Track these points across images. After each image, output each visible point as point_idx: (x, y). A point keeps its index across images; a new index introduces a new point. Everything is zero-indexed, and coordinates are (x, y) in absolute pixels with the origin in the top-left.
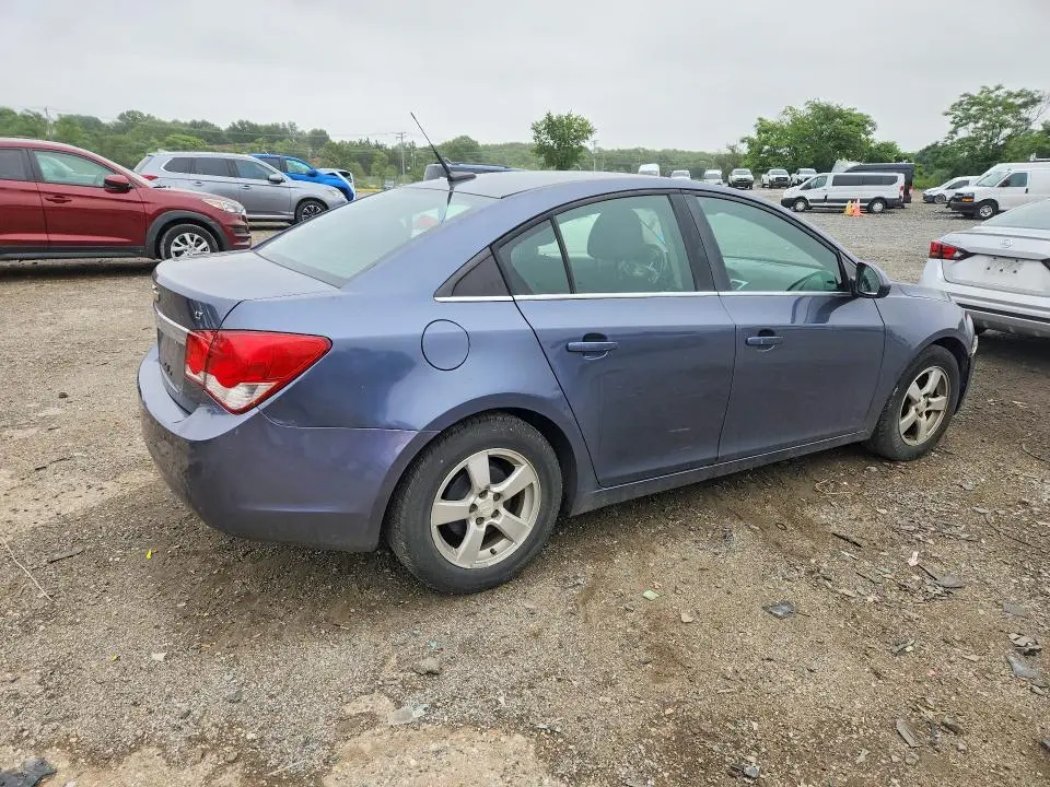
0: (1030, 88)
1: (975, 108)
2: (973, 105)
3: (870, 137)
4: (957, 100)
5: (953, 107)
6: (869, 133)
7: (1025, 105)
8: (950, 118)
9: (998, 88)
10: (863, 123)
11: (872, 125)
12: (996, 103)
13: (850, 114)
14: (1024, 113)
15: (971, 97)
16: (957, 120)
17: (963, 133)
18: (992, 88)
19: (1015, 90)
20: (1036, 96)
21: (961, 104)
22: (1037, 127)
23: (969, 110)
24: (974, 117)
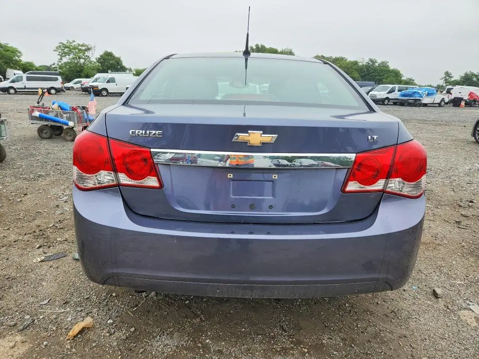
0: (86, 43)
1: (66, 49)
2: (65, 47)
3: (20, 58)
4: (58, 45)
5: (57, 48)
6: (19, 57)
7: (86, 50)
8: (57, 53)
9: (74, 41)
10: (15, 52)
11: (20, 52)
12: (75, 48)
13: (7, 47)
14: (87, 53)
15: (63, 44)
16: (60, 54)
17: (65, 60)
18: (71, 41)
19: (81, 44)
20: (89, 47)
21: (60, 47)
22: (93, 59)
23: (64, 50)
24: (67, 53)
